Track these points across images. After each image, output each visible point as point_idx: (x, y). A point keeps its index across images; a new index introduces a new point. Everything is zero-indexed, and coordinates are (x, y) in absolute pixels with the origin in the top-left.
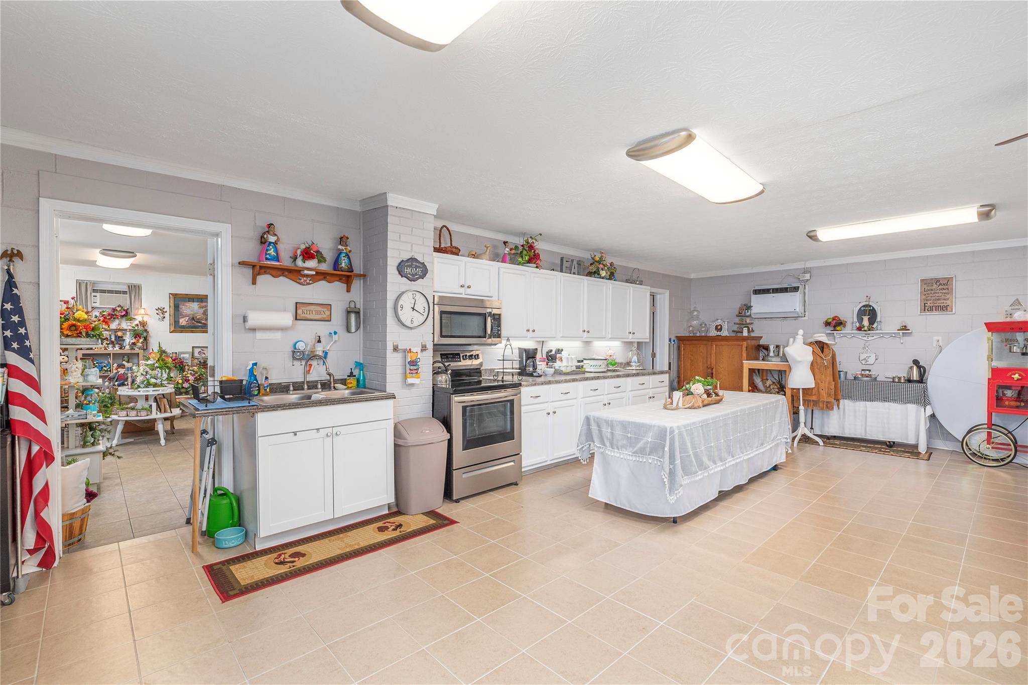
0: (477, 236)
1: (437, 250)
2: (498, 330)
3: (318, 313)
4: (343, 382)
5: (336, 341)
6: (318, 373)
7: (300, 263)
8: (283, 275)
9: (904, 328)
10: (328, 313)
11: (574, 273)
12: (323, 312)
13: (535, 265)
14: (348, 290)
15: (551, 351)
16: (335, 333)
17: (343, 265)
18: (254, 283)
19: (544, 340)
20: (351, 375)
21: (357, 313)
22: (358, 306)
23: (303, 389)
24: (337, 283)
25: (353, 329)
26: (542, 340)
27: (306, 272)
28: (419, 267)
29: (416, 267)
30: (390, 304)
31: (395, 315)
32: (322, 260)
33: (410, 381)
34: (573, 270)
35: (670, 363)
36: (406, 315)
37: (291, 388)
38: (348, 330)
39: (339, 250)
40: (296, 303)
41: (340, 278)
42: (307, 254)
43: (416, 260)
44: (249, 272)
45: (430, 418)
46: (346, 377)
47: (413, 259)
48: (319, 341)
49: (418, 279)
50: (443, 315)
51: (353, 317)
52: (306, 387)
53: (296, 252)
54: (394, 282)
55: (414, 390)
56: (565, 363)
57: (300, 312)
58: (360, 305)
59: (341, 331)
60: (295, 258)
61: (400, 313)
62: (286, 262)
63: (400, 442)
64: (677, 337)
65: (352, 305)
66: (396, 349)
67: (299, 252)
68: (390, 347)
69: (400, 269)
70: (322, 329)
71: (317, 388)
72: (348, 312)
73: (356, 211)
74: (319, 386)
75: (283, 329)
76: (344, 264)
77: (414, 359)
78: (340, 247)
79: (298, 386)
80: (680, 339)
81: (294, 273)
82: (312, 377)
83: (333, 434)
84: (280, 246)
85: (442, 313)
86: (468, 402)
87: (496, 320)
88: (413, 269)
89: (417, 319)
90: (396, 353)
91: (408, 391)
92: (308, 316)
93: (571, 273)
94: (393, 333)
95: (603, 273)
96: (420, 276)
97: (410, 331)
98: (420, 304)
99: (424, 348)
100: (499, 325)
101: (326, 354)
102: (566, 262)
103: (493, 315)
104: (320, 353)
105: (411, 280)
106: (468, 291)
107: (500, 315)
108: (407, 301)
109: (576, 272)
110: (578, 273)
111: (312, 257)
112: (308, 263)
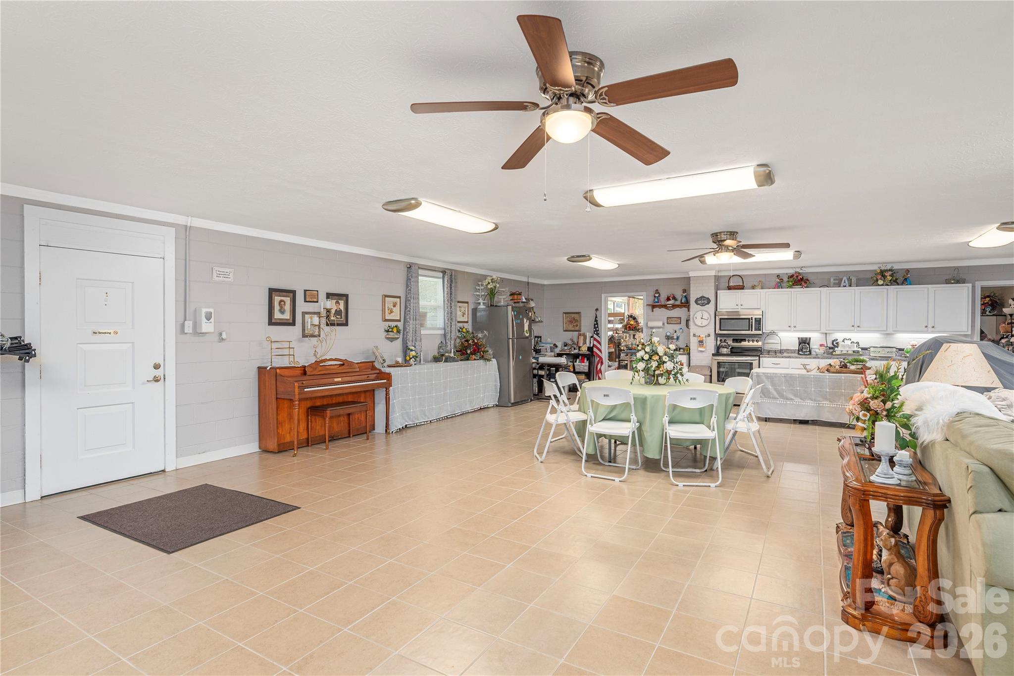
2: (760, 327)
3: (676, 321)
4: (684, 349)
5: (681, 332)
8: (663, 307)
10: (680, 321)
12: (678, 321)
13: (800, 286)
15: (837, 340)
16: (681, 329)
18: (653, 311)
20: (687, 346)
29: (704, 300)
30: (691, 317)
31: (693, 321)
33: (700, 349)
36: (699, 322)
40: (667, 318)
43: (704, 297)
44: (650, 307)
46: (685, 347)
47: (702, 297)
48: (675, 332)
49: (705, 305)
51: (685, 321)
55: (704, 353)
56: (840, 348)
57: (670, 321)
59: (685, 328)
61: (695, 320)
66: (694, 335)
68: (692, 334)
69: (696, 302)
70: (677, 327)
73: (681, 278)
75: (663, 328)
76: (683, 300)
77: (701, 340)
78: (682, 294)
81: (665, 306)
84: (660, 296)
85: (721, 319)
86: (721, 360)
87: (758, 321)
88: (703, 301)
89: (705, 323)
90: (695, 338)
91: (700, 354)
92: (672, 322)
93: (840, 287)
94: (693, 329)
95: (881, 282)
96: (706, 304)
97: (701, 328)
98: (706, 316)
99: (709, 335)
100: (760, 324)
101: (678, 338)
102: (834, 280)
103: (755, 319)
104: (675, 337)
105: (702, 306)
106: (742, 307)
107: (760, 319)
108: (699, 315)
109: (847, 286)
110: (850, 286)
111: (670, 300)
112: (668, 303)
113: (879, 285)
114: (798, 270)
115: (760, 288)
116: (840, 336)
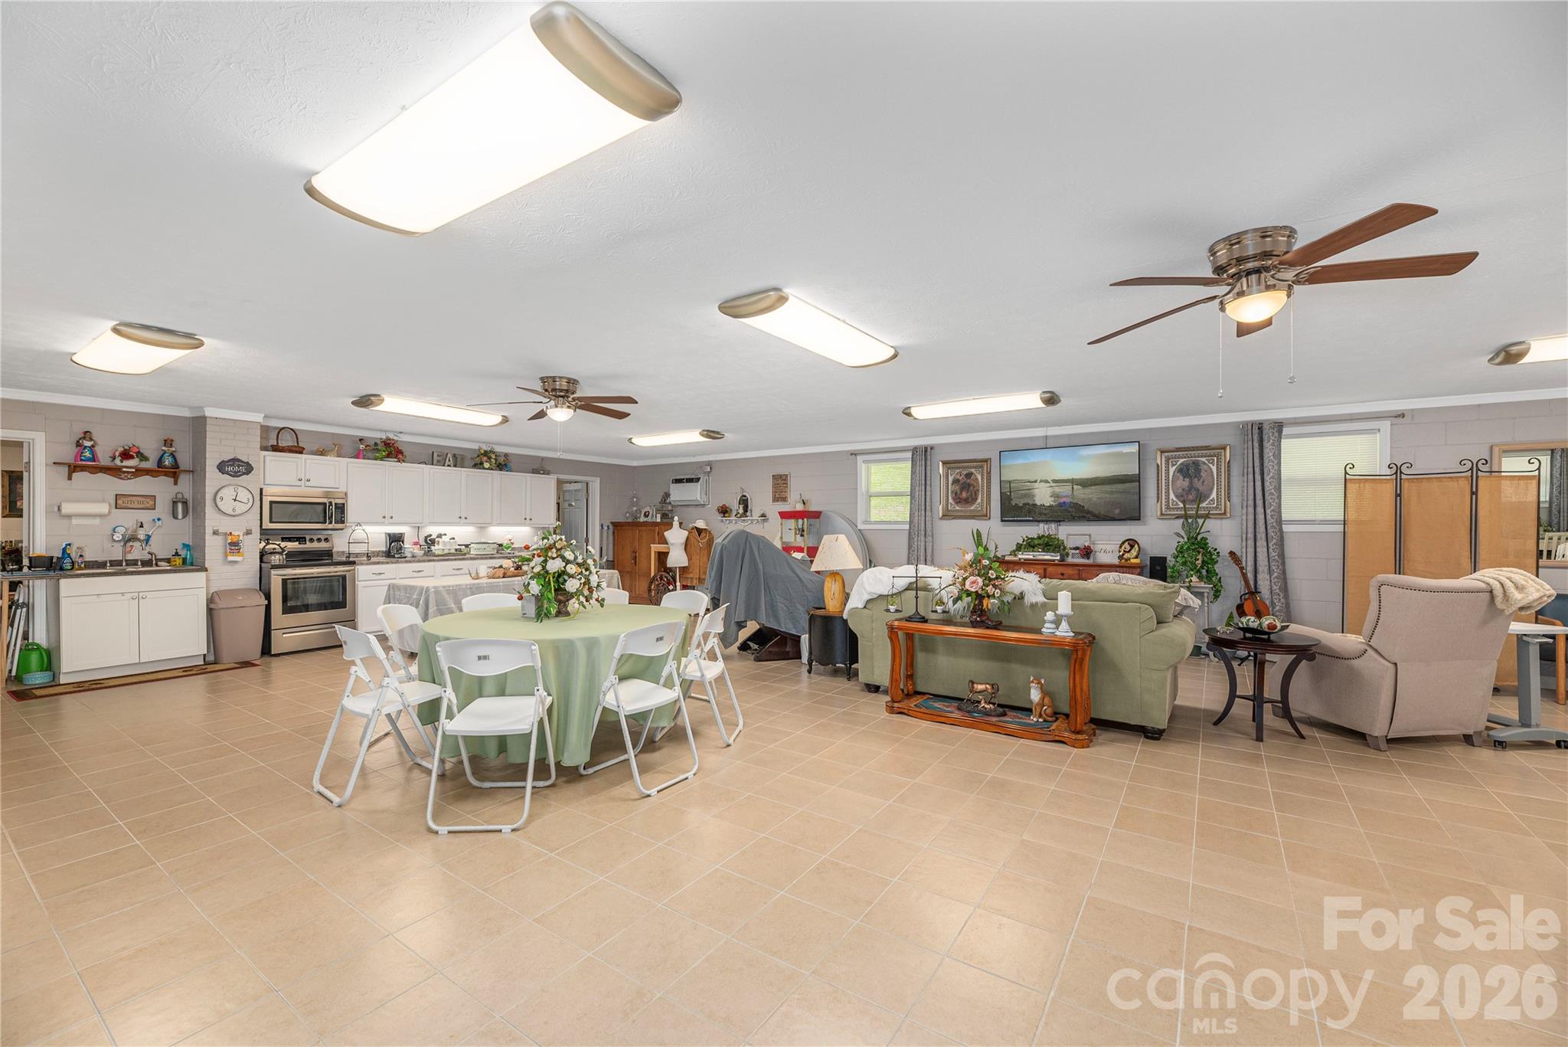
0: (333, 434)
1: (264, 448)
2: (342, 517)
3: (140, 503)
4: (168, 561)
5: (159, 526)
6: (137, 553)
7: (118, 462)
8: (101, 472)
9: (763, 515)
10: (152, 503)
11: (449, 466)
12: (149, 502)
13: (396, 460)
14: (176, 483)
15: (431, 535)
16: (159, 519)
17: (167, 463)
18: (70, 479)
19: (420, 525)
20: (177, 554)
21: (185, 503)
22: (185, 497)
23: (122, 565)
24: (163, 478)
25: (180, 516)
26: (418, 525)
27: (124, 470)
28: (242, 466)
29: (239, 466)
30: (209, 497)
31: (214, 505)
32: (143, 457)
33: (230, 558)
34: (447, 463)
35: (601, 548)
36: (226, 505)
37: (108, 565)
38: (175, 517)
39: (163, 450)
40: (116, 495)
41: (166, 474)
42: (126, 455)
43: (239, 460)
44: (63, 470)
45: (257, 590)
46: (170, 557)
47: (235, 460)
48: (142, 526)
49: (241, 476)
50: (273, 505)
51: (180, 506)
52: (124, 564)
53: (114, 453)
54: (213, 478)
55: (237, 566)
56: (441, 546)
57: (120, 502)
58: (188, 495)
59: (167, 518)
60: (114, 458)
61: (220, 504)
62: (104, 460)
63: (212, 606)
64: (611, 523)
65: (180, 496)
66: (215, 533)
67: (117, 454)
68: (209, 531)
69: (220, 467)
70: (145, 516)
71: (137, 565)
72: (175, 503)
73: (186, 418)
74: (139, 564)
75: (101, 516)
76: (168, 461)
77: (235, 540)
78: (164, 448)
79: (113, 563)
80: (615, 525)
81: (114, 471)
82: (130, 557)
83: (138, 597)
84: (97, 449)
85: (271, 503)
86: (289, 575)
87: (340, 508)
88: (236, 467)
89: (240, 508)
90: (216, 537)
91: (228, 568)
92: (129, 505)
93: (444, 466)
94: (212, 520)
95: (487, 465)
96: (244, 474)
97: (233, 518)
98: (243, 495)
99: (248, 532)
100: (343, 512)
101: (148, 538)
102: (438, 456)
103: (335, 504)
104: (142, 537)
105: (234, 476)
106: (308, 484)
107: (344, 504)
108: (227, 494)
109: (452, 465)
110: (455, 466)
111: (132, 457)
112: (126, 463)
113: (484, 468)
114: (391, 436)
115: (336, 454)
116: (433, 531)
